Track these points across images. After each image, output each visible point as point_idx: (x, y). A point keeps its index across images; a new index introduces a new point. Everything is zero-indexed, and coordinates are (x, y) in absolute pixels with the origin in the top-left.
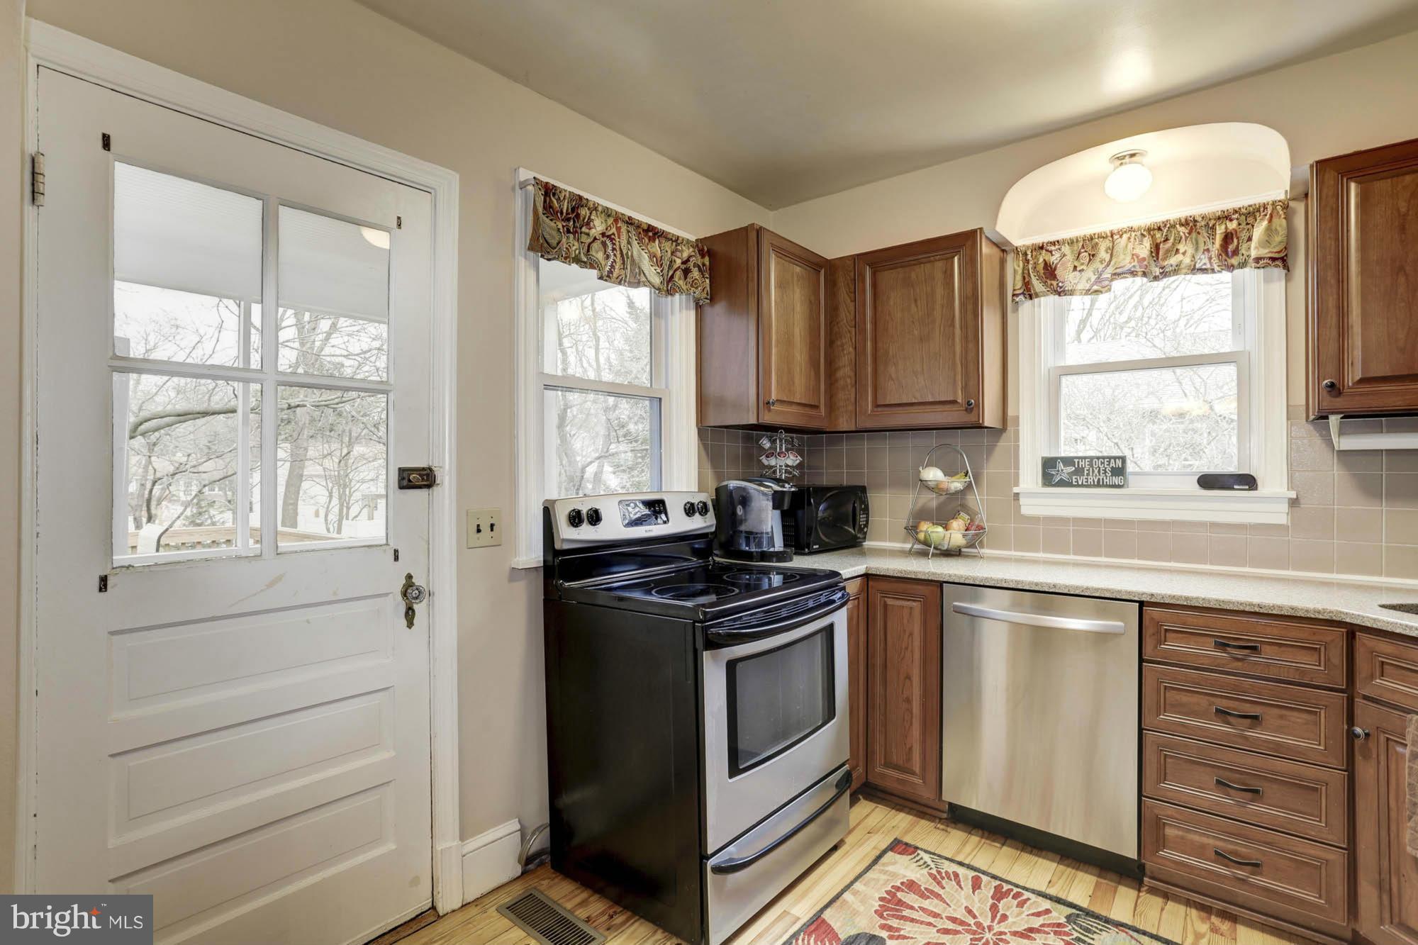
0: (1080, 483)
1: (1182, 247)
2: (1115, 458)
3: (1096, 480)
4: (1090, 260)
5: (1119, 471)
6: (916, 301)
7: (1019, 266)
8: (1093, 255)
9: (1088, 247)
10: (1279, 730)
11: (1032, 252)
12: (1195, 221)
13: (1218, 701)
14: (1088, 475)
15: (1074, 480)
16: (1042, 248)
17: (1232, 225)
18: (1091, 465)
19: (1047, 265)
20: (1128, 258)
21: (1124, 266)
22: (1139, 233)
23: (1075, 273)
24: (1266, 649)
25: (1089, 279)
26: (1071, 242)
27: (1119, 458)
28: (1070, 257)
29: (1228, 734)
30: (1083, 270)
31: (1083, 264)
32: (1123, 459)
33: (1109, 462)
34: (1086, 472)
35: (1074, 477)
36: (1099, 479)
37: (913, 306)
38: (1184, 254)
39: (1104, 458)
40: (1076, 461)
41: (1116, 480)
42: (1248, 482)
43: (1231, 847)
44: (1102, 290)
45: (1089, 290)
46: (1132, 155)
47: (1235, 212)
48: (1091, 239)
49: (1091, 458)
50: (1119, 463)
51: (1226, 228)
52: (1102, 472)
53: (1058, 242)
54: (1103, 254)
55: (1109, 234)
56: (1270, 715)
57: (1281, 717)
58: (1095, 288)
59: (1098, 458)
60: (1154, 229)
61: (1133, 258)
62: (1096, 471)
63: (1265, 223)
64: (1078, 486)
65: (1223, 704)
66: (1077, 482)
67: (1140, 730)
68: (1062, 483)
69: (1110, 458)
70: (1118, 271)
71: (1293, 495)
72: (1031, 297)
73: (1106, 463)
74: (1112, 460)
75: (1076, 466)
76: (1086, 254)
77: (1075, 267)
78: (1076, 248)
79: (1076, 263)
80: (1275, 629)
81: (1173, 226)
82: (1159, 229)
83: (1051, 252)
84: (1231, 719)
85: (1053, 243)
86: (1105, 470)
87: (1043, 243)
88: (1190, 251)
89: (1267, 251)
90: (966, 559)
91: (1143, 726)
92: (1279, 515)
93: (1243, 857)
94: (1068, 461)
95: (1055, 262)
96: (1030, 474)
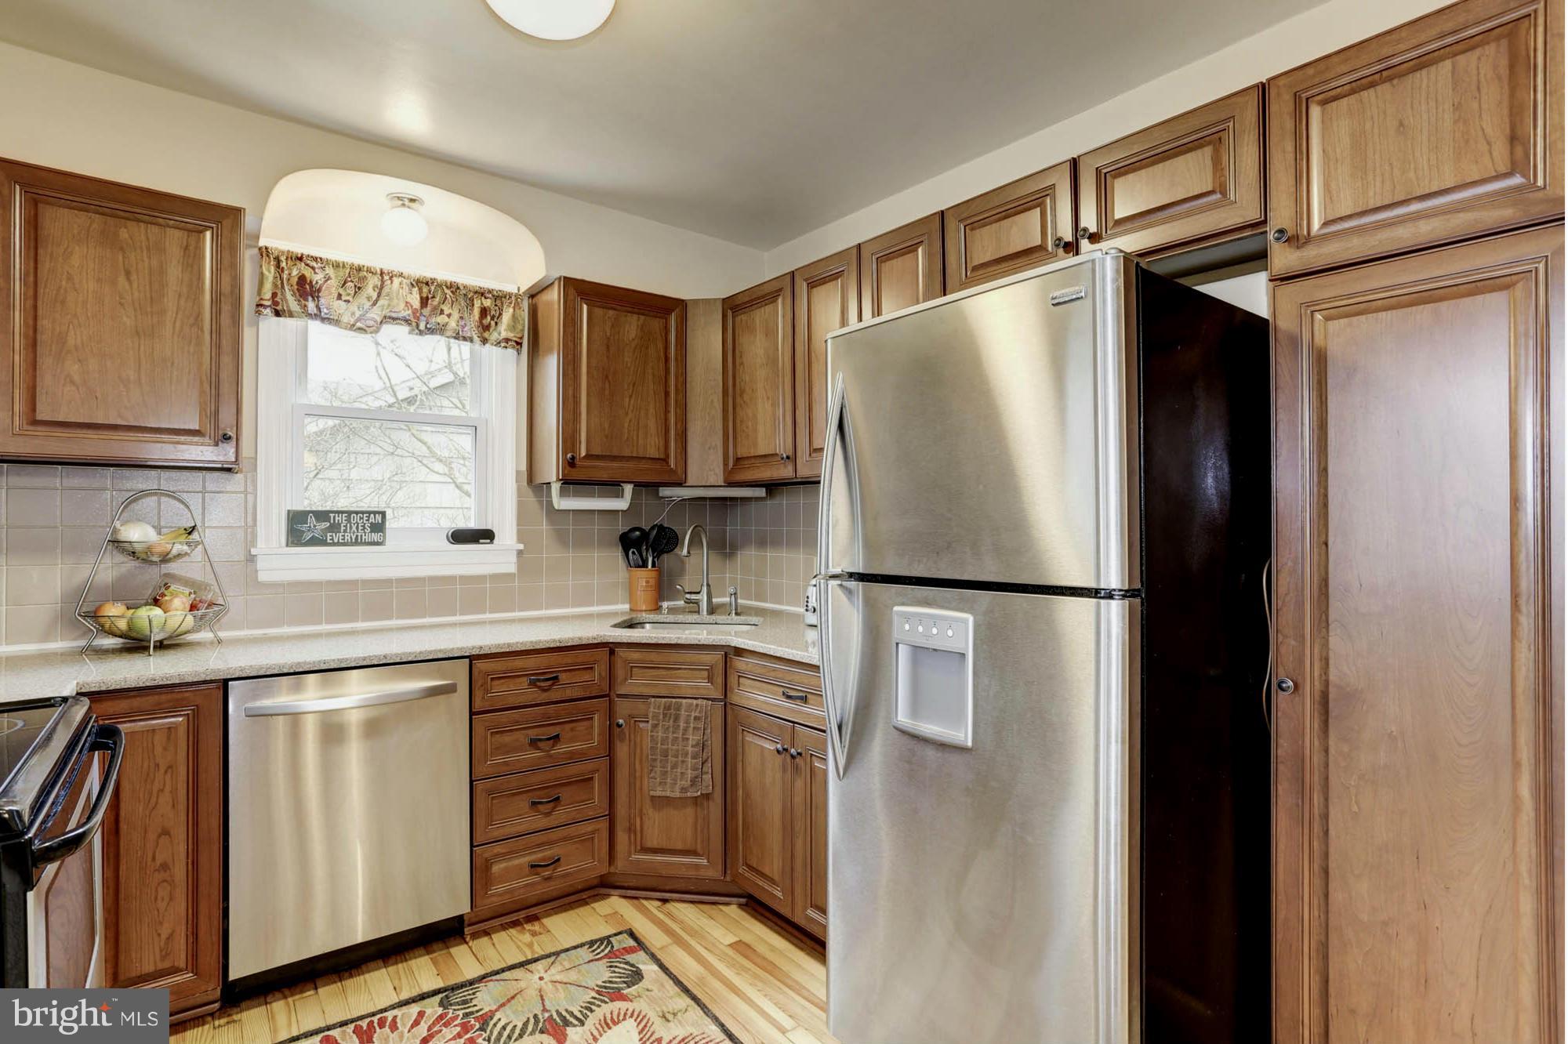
0: (336, 541)
1: (447, 309)
2: (375, 513)
3: (354, 538)
4: (356, 292)
5: (379, 528)
6: (128, 274)
7: (270, 272)
8: (359, 288)
9: (355, 277)
10: (573, 740)
11: (287, 259)
12: (458, 288)
13: (530, 732)
14: (345, 531)
15: (329, 538)
16: (300, 259)
17: (488, 303)
18: (349, 520)
19: (302, 279)
20: (402, 305)
21: (400, 312)
22: (408, 282)
23: (340, 302)
24: (563, 677)
25: (353, 314)
26: (337, 266)
27: (379, 513)
28: (333, 282)
29: (540, 758)
30: (348, 301)
31: (349, 295)
32: (383, 514)
33: (369, 517)
34: (343, 528)
35: (329, 534)
36: (357, 536)
37: (122, 280)
38: (449, 316)
39: (363, 513)
40: (332, 515)
41: (375, 537)
42: (486, 535)
43: (540, 855)
44: (367, 329)
45: (354, 325)
46: (412, 200)
47: (490, 292)
48: (359, 269)
49: (349, 513)
50: (379, 518)
51: (482, 304)
52: (360, 528)
53: (321, 259)
54: (370, 291)
55: (379, 272)
56: (565, 731)
57: (572, 730)
58: (359, 325)
59: (357, 513)
60: (422, 282)
61: (406, 306)
62: (354, 528)
63: (511, 310)
64: (334, 544)
65: (533, 733)
66: (332, 539)
67: (471, 782)
68: (314, 542)
69: (370, 513)
70: (394, 315)
71: (521, 547)
72: (277, 314)
73: (365, 518)
74: (372, 515)
75: (332, 522)
76: (352, 284)
77: (339, 297)
78: (341, 274)
79: (341, 291)
80: (569, 658)
81: (440, 286)
82: (427, 284)
83: (313, 268)
84: (540, 744)
85: (315, 259)
86: (364, 526)
87: (302, 255)
88: (456, 315)
89: (512, 335)
91: (473, 779)
92: (509, 565)
93: (549, 858)
94: (322, 516)
95: (320, 282)
96: (272, 530)
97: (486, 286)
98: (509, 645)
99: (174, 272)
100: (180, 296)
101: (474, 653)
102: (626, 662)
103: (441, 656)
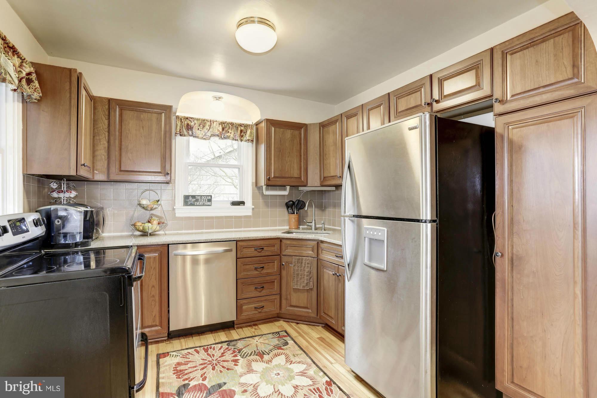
0: (197, 204)
1: (230, 131)
2: (209, 196)
3: (202, 204)
4: (203, 127)
5: (210, 200)
6: (143, 127)
7: (179, 123)
8: (204, 126)
9: (203, 123)
10: (268, 269)
11: (184, 119)
12: (233, 124)
13: (255, 265)
14: (200, 201)
15: (195, 204)
16: (187, 118)
17: (242, 128)
18: (201, 198)
19: (188, 124)
20: (217, 131)
21: (216, 133)
22: (218, 123)
23: (199, 131)
24: (265, 248)
25: (202, 134)
26: (198, 120)
27: (210, 196)
28: (197, 125)
29: (257, 274)
30: (201, 130)
31: (201, 128)
32: (211, 196)
33: (207, 197)
34: (199, 201)
35: (195, 202)
36: (203, 203)
37: (141, 129)
38: (231, 133)
39: (205, 196)
40: (196, 196)
41: (209, 203)
42: (242, 203)
43: (258, 305)
44: (206, 139)
45: (202, 138)
46: (220, 98)
47: (243, 125)
48: (204, 120)
49: (201, 196)
50: (210, 197)
51: (241, 129)
52: (204, 200)
53: (193, 118)
54: (207, 127)
55: (210, 121)
56: (266, 266)
57: (268, 265)
58: (204, 137)
59: (203, 196)
60: (222, 123)
61: (218, 131)
62: (203, 200)
63: (250, 130)
64: (197, 205)
65: (256, 266)
66: (196, 204)
67: (237, 280)
68: (192, 205)
69: (207, 196)
70: (214, 134)
71: (253, 207)
72: (181, 135)
73: (206, 198)
74: (208, 197)
75: (196, 198)
76: (202, 125)
77: (198, 129)
78: (199, 122)
79: (199, 127)
80: (267, 242)
81: (228, 124)
82: (224, 123)
83: (191, 121)
84: (258, 270)
85: (191, 118)
86: (205, 200)
87: (188, 117)
88: (233, 133)
89: (251, 138)
90: (154, 236)
91: (237, 279)
92: (250, 213)
93: (260, 306)
94: (193, 197)
95: (193, 125)
96: (180, 201)
97: (242, 123)
98: (248, 237)
99: (154, 127)
100: (156, 133)
101: (238, 239)
102: (286, 244)
103: (228, 240)
